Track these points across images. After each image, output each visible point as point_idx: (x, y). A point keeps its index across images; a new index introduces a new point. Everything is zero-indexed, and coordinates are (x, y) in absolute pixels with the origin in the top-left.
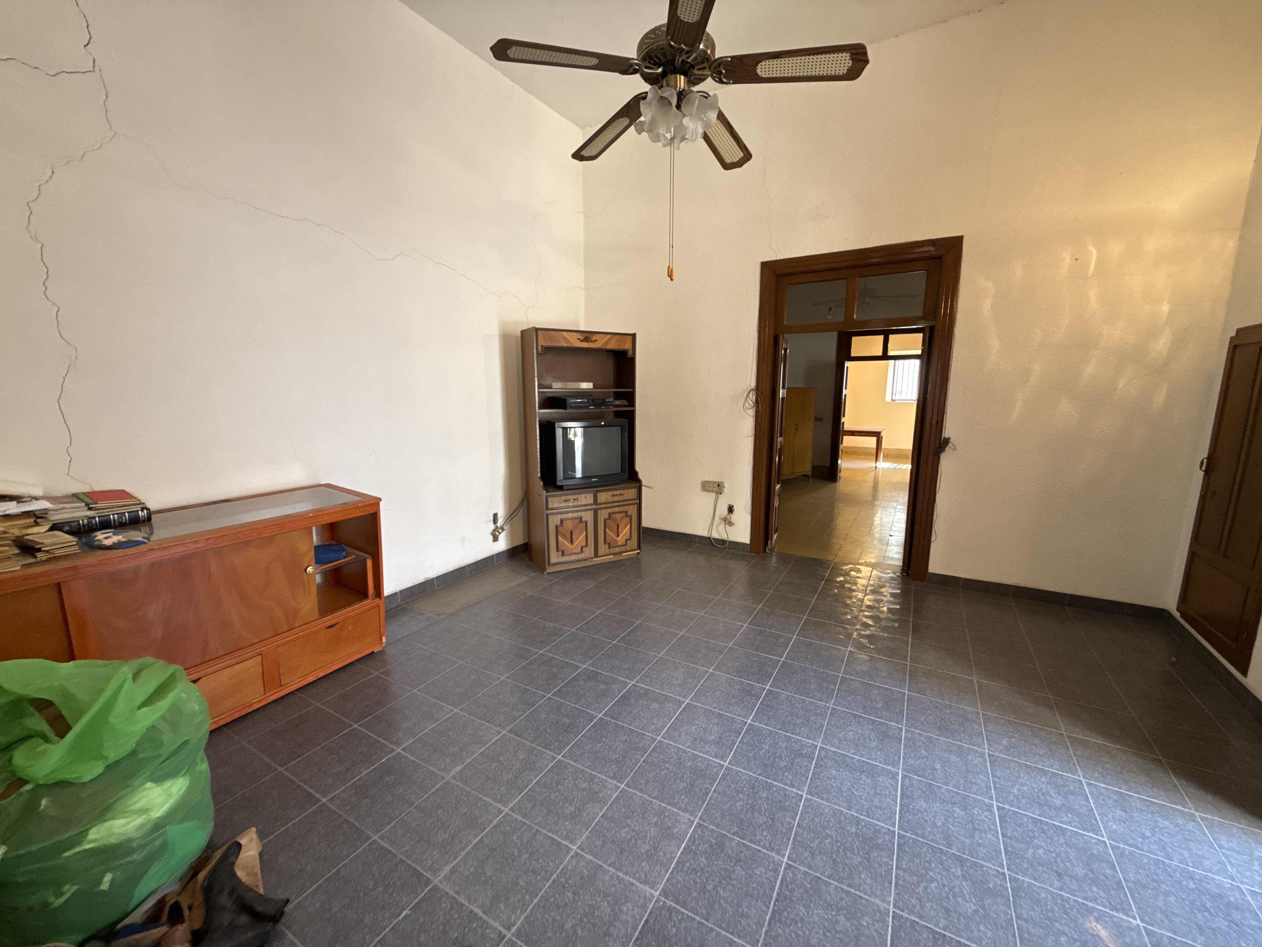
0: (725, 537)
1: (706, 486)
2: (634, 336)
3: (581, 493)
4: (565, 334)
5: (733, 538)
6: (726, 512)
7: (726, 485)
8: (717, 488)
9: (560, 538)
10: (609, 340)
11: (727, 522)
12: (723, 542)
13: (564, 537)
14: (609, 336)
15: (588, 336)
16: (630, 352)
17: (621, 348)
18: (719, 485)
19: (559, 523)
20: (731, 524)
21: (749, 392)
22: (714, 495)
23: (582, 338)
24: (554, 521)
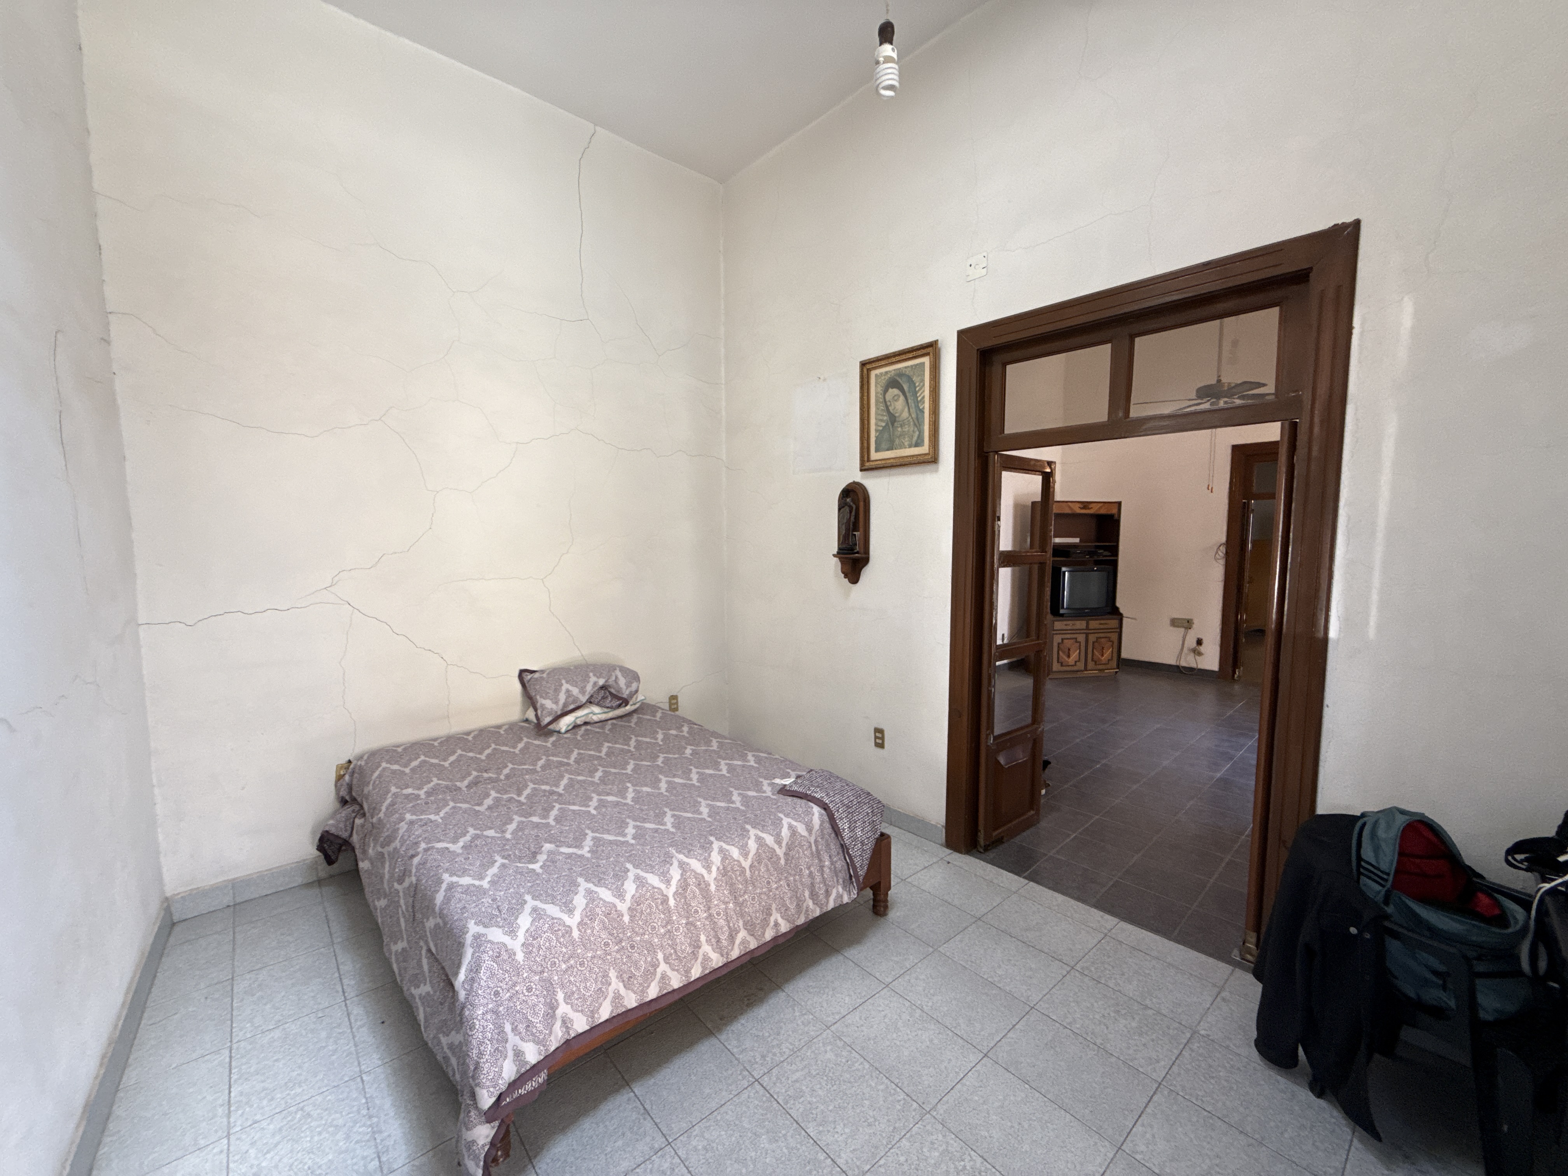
0: (1194, 665)
1: (1175, 623)
2: (1119, 504)
3: (1077, 620)
4: (1070, 504)
5: (1201, 666)
6: (1194, 644)
7: (1195, 621)
8: (1187, 624)
9: (1060, 652)
10: (1101, 508)
11: (1196, 652)
12: (1191, 669)
13: (1064, 652)
14: (1101, 504)
15: (1085, 505)
16: (1116, 516)
17: (1109, 513)
18: (1188, 622)
19: (1060, 641)
20: (1200, 654)
21: (1220, 546)
22: (1183, 629)
23: (1082, 506)
24: (1057, 639)
